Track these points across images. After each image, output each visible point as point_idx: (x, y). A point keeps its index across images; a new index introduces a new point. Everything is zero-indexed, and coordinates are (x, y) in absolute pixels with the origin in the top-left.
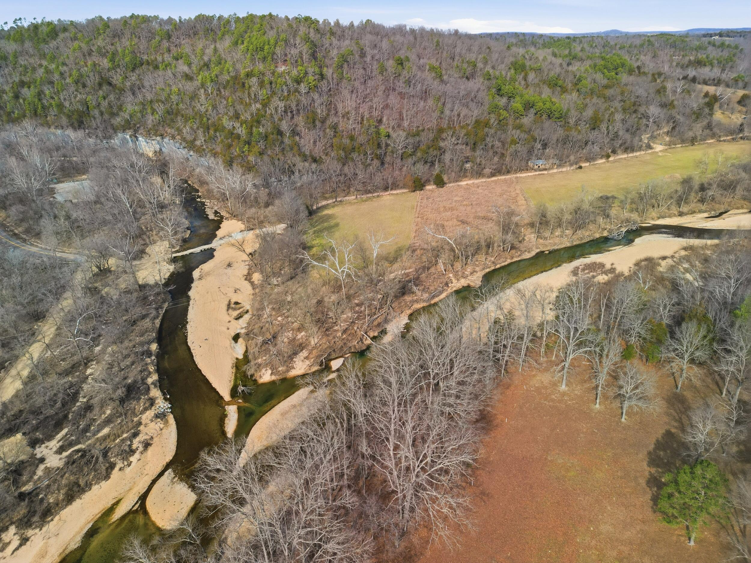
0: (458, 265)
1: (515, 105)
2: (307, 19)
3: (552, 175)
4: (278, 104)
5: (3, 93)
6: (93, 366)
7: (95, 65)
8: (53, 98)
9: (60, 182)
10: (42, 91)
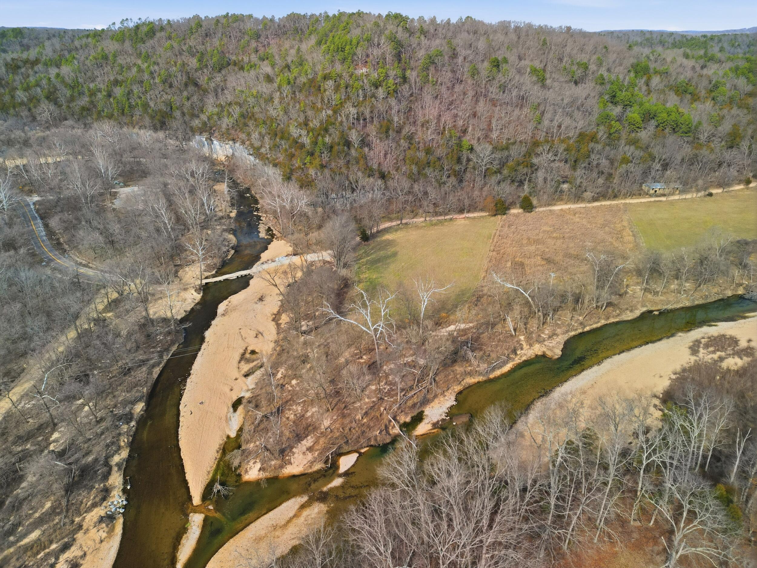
0: (533, 324)
1: (630, 115)
2: (397, 16)
3: (672, 203)
4: (350, 110)
5: (99, 91)
6: (62, 429)
7: (184, 65)
8: (140, 98)
9: (126, 185)
10: (131, 90)
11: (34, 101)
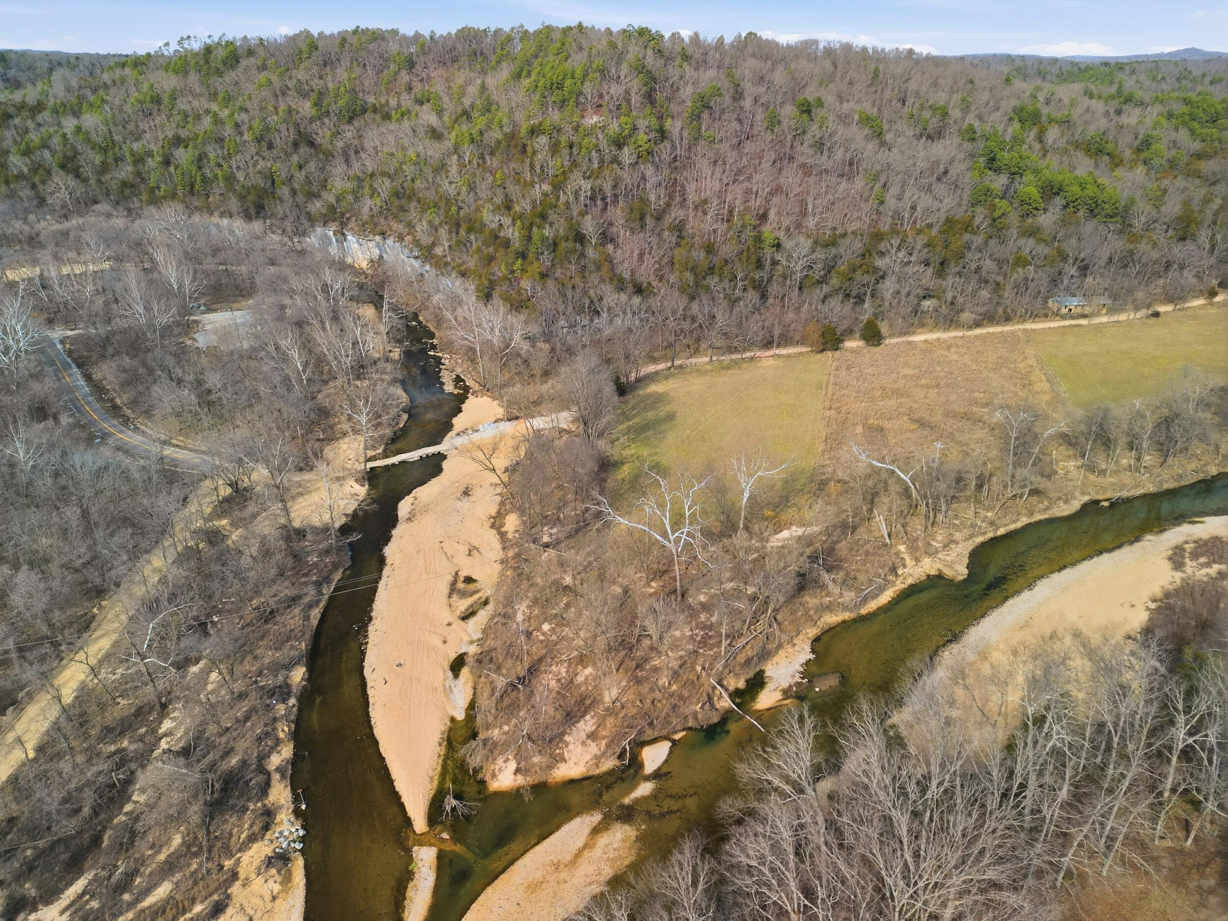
0: (917, 526)
1: (1021, 188)
2: (643, 32)
3: (1099, 328)
4: (580, 184)
5: (149, 156)
7: (290, 112)
8: (220, 165)
9: (210, 310)
10: (205, 153)
11: (41, 172)
